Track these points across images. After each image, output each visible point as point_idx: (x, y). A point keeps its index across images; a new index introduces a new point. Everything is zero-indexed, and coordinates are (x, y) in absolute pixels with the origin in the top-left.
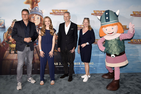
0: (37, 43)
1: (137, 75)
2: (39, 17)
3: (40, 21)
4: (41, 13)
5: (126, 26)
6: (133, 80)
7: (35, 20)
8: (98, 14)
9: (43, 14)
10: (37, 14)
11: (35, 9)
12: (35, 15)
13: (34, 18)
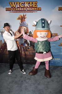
0: (24, 45)
3: (26, 31)
4: (27, 25)
11: (23, 23)
12: (23, 27)
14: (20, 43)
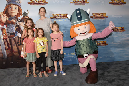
0: (15, 35)
1: (120, 63)
2: (17, 7)
3: (18, 12)
4: (19, 2)
5: (106, 14)
6: (116, 68)
7: (13, 10)
8: (77, 3)
9: (21, 4)
10: (14, 5)
12: (12, 5)
13: (12, 8)
14: (8, 32)
